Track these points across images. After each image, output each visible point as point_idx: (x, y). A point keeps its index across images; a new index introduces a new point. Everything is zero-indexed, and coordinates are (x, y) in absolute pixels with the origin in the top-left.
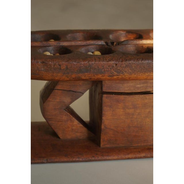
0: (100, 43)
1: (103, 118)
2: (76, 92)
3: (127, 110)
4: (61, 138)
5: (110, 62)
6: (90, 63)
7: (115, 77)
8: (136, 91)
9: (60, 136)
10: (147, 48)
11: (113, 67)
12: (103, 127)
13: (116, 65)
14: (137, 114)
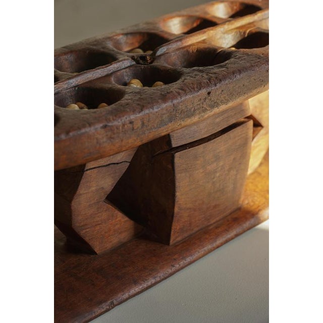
0: (129, 64)
2: (118, 164)
3: (208, 167)
4: (97, 253)
8: (216, 130)
9: (96, 251)
10: (197, 51)
11: (206, 98)
12: (176, 210)
14: (220, 169)
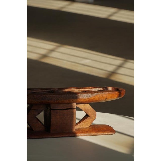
0: (48, 91)
1: (51, 120)
3: (61, 116)
5: (53, 95)
6: (46, 96)
7: (56, 101)
11: (55, 97)
13: (56, 96)
14: (65, 118)
